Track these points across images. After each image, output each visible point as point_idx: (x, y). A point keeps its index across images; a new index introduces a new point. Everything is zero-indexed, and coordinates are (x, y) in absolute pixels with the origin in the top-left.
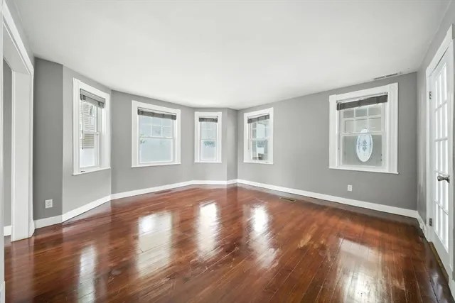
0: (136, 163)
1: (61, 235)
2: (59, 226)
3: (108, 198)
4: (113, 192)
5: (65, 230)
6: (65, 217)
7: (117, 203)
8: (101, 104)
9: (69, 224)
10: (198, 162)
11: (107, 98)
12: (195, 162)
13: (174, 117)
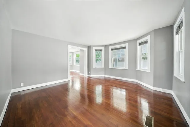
3: (104, 76)
4: (105, 74)
6: (91, 76)
7: (106, 78)
8: (101, 50)
10: (138, 70)
11: (103, 48)
12: (137, 69)
13: (124, 48)
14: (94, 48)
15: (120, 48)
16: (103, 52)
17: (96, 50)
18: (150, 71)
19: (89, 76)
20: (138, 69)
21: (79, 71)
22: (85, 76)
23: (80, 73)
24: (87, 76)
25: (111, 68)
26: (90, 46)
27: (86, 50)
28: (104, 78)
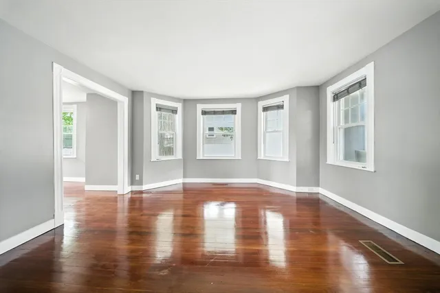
0: (200, 156)
1: (142, 197)
2: (141, 192)
3: (180, 181)
4: (184, 177)
5: (144, 195)
6: (145, 187)
7: (187, 186)
8: (174, 111)
9: (148, 192)
10: (262, 158)
11: (179, 106)
12: (259, 158)
13: (234, 112)
14: (155, 102)
15: (223, 112)
16: (178, 118)
17: (159, 108)
18: (289, 158)
19: (136, 188)
20: (261, 156)
21: (83, 180)
22: (120, 192)
23: (88, 182)
24: (128, 189)
25: (201, 158)
26: (142, 92)
27: (124, 101)
28: (181, 186)
